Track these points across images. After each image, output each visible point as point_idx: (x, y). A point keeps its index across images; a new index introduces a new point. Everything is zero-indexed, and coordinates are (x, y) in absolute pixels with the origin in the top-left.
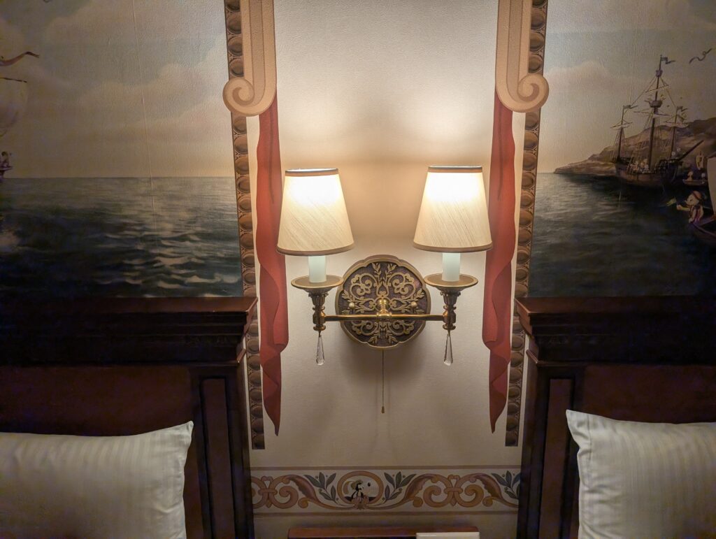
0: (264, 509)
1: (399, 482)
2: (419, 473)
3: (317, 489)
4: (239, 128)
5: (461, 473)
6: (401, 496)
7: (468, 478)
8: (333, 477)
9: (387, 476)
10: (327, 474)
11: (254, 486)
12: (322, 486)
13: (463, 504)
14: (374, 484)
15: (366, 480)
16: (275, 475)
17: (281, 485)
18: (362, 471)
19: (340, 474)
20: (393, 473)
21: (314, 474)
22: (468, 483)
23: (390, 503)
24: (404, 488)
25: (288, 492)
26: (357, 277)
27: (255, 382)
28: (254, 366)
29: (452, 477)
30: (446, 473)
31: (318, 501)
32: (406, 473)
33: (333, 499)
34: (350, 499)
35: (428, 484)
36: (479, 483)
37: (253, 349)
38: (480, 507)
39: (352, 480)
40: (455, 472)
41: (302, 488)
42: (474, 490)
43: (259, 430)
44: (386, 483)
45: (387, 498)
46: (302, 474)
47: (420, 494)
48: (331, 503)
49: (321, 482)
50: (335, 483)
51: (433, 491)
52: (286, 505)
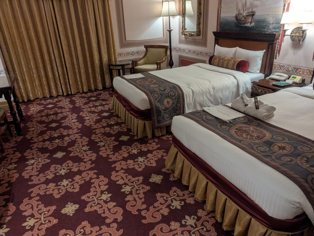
0: (274, 70)
1: (295, 68)
2: (298, 67)
3: (282, 67)
4: (284, 6)
5: (306, 69)
6: (294, 71)
7: (307, 70)
8: (285, 66)
9: (293, 67)
10: (284, 65)
11: (273, 65)
12: (283, 67)
13: (305, 75)
14: (291, 68)
15: (290, 67)
16: (277, 64)
17: (277, 66)
18: (290, 65)
19: (286, 65)
20: (294, 67)
21: (282, 65)
22: (306, 71)
23: (293, 72)
24: (295, 70)
25: (278, 67)
26: (295, 30)
27: (277, 48)
28: (278, 45)
29: (304, 69)
30: (303, 68)
31: (281, 70)
32: (296, 67)
33: (284, 70)
34: (286, 70)
35: (300, 70)
36: (308, 71)
37: (278, 42)
38: (308, 76)
39: (288, 67)
40: (304, 68)
41: (280, 67)
42: (307, 72)
43: (276, 56)
44: (293, 68)
45: (292, 71)
46: (280, 64)
47: (298, 71)
48: (283, 70)
49: (283, 66)
50: (285, 67)
51: (300, 71)
52: (277, 70)
